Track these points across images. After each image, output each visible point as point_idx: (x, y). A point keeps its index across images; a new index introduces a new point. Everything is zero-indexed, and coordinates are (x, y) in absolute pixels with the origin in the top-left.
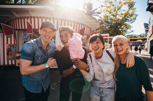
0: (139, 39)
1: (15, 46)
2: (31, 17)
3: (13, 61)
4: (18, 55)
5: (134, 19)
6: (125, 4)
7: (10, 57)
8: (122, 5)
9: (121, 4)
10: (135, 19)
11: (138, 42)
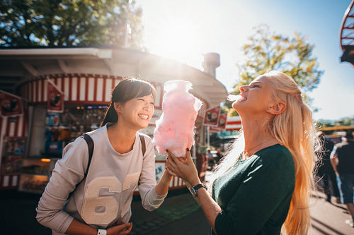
0: (339, 130)
1: (23, 141)
2: (63, 77)
3: (15, 178)
4: (26, 163)
5: (314, 81)
6: (290, 49)
7: (9, 168)
8: (282, 54)
9: (281, 52)
10: (317, 81)
11: (337, 138)
